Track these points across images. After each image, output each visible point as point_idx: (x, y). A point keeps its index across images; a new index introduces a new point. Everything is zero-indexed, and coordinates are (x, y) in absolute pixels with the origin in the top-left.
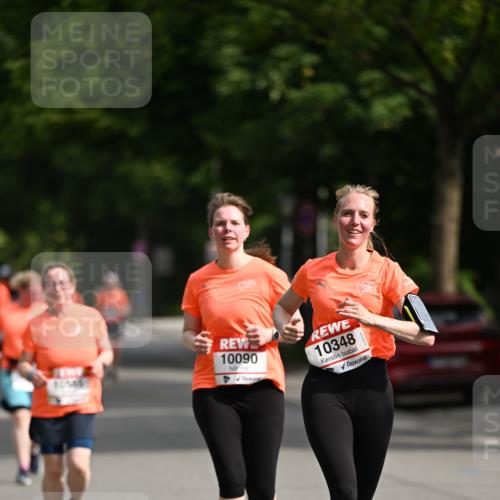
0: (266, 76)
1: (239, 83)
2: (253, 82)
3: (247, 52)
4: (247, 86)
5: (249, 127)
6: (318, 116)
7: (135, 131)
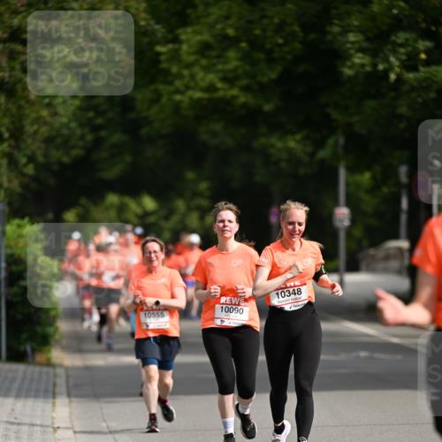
0: (387, 60)
1: (363, 65)
2: (375, 65)
3: (368, 39)
4: (368, 69)
5: (370, 104)
6: (433, 95)
7: (267, 108)
